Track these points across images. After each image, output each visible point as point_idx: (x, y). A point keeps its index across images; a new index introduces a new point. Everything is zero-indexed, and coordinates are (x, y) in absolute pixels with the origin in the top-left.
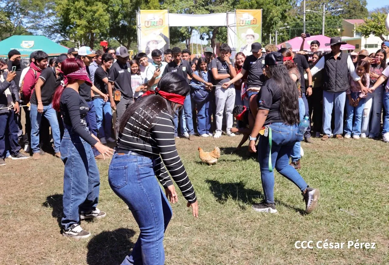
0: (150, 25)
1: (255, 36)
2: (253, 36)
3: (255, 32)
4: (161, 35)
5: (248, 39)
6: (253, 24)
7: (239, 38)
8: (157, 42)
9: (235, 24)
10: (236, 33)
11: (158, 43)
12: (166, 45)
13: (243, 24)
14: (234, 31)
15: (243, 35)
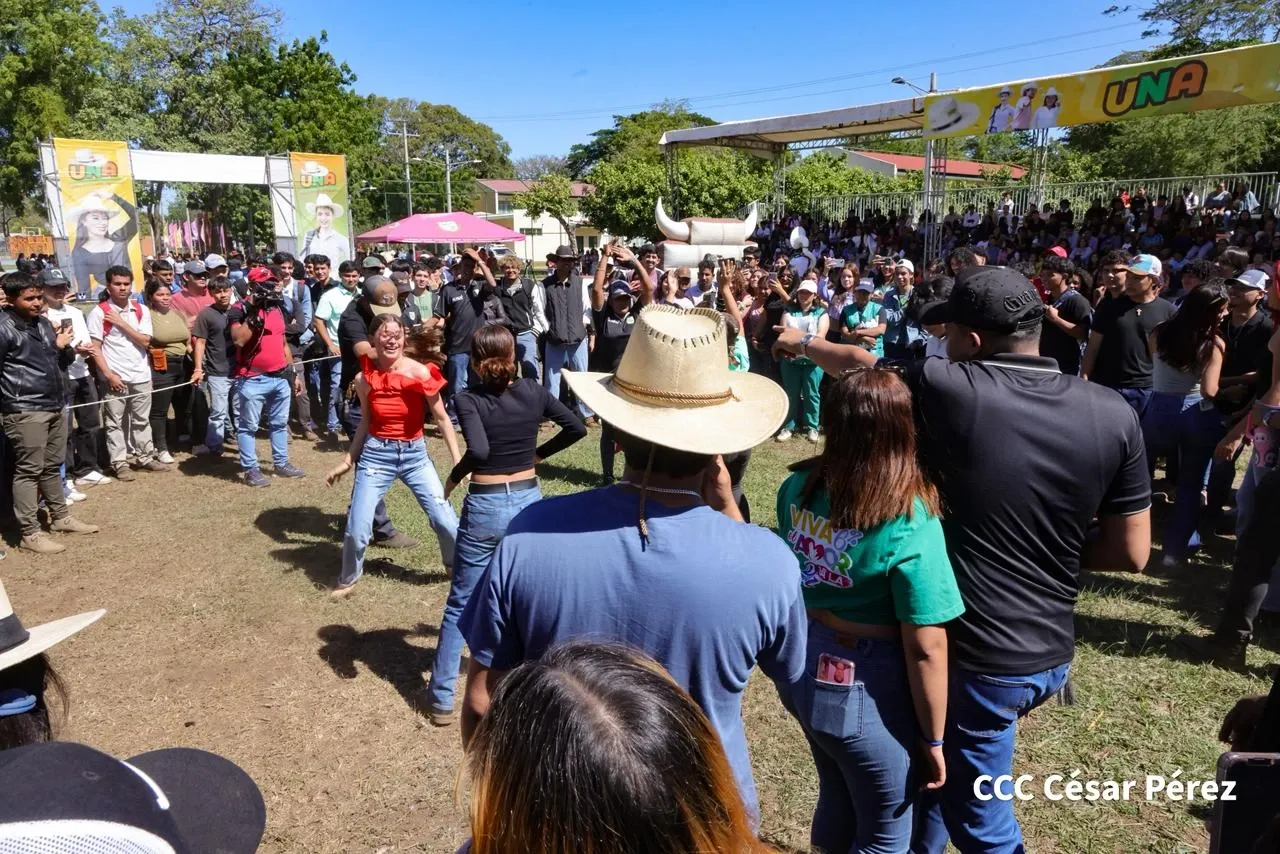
0: (86, 176)
1: (335, 209)
2: (332, 210)
3: (334, 200)
4: (117, 199)
5: (321, 214)
6: (329, 184)
7: (301, 215)
8: (106, 215)
9: (289, 181)
10: (294, 204)
11: (108, 218)
12: (128, 222)
13: (307, 182)
14: (288, 198)
15: (309, 207)
